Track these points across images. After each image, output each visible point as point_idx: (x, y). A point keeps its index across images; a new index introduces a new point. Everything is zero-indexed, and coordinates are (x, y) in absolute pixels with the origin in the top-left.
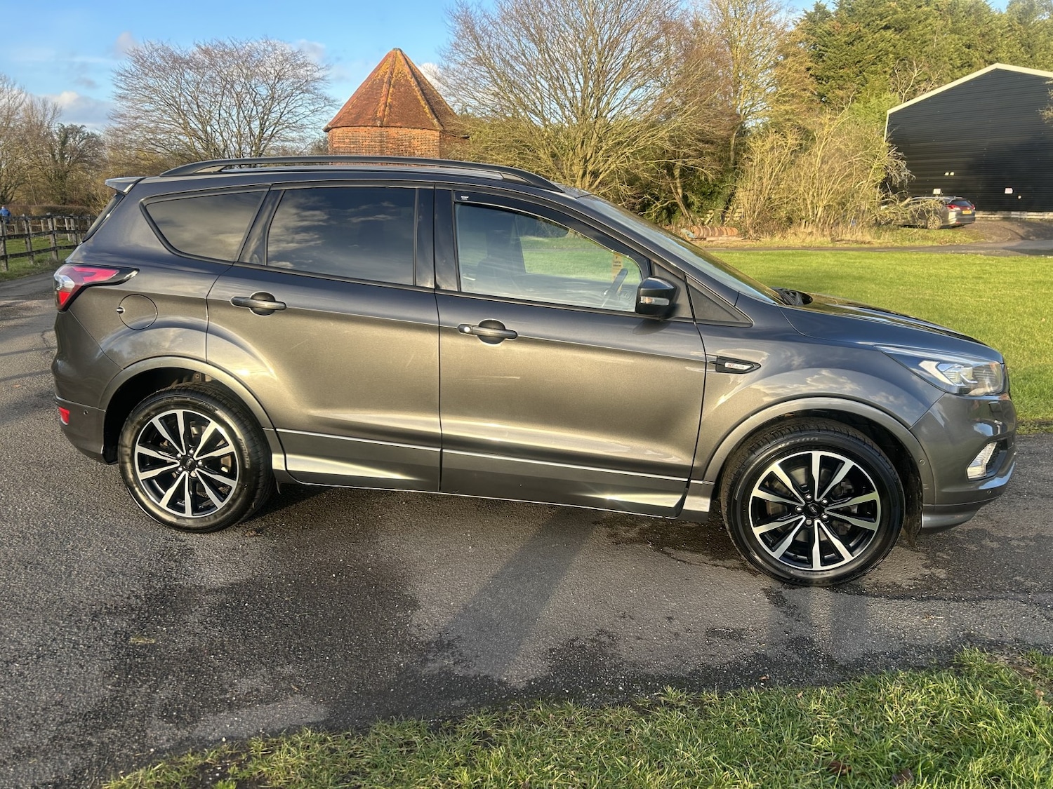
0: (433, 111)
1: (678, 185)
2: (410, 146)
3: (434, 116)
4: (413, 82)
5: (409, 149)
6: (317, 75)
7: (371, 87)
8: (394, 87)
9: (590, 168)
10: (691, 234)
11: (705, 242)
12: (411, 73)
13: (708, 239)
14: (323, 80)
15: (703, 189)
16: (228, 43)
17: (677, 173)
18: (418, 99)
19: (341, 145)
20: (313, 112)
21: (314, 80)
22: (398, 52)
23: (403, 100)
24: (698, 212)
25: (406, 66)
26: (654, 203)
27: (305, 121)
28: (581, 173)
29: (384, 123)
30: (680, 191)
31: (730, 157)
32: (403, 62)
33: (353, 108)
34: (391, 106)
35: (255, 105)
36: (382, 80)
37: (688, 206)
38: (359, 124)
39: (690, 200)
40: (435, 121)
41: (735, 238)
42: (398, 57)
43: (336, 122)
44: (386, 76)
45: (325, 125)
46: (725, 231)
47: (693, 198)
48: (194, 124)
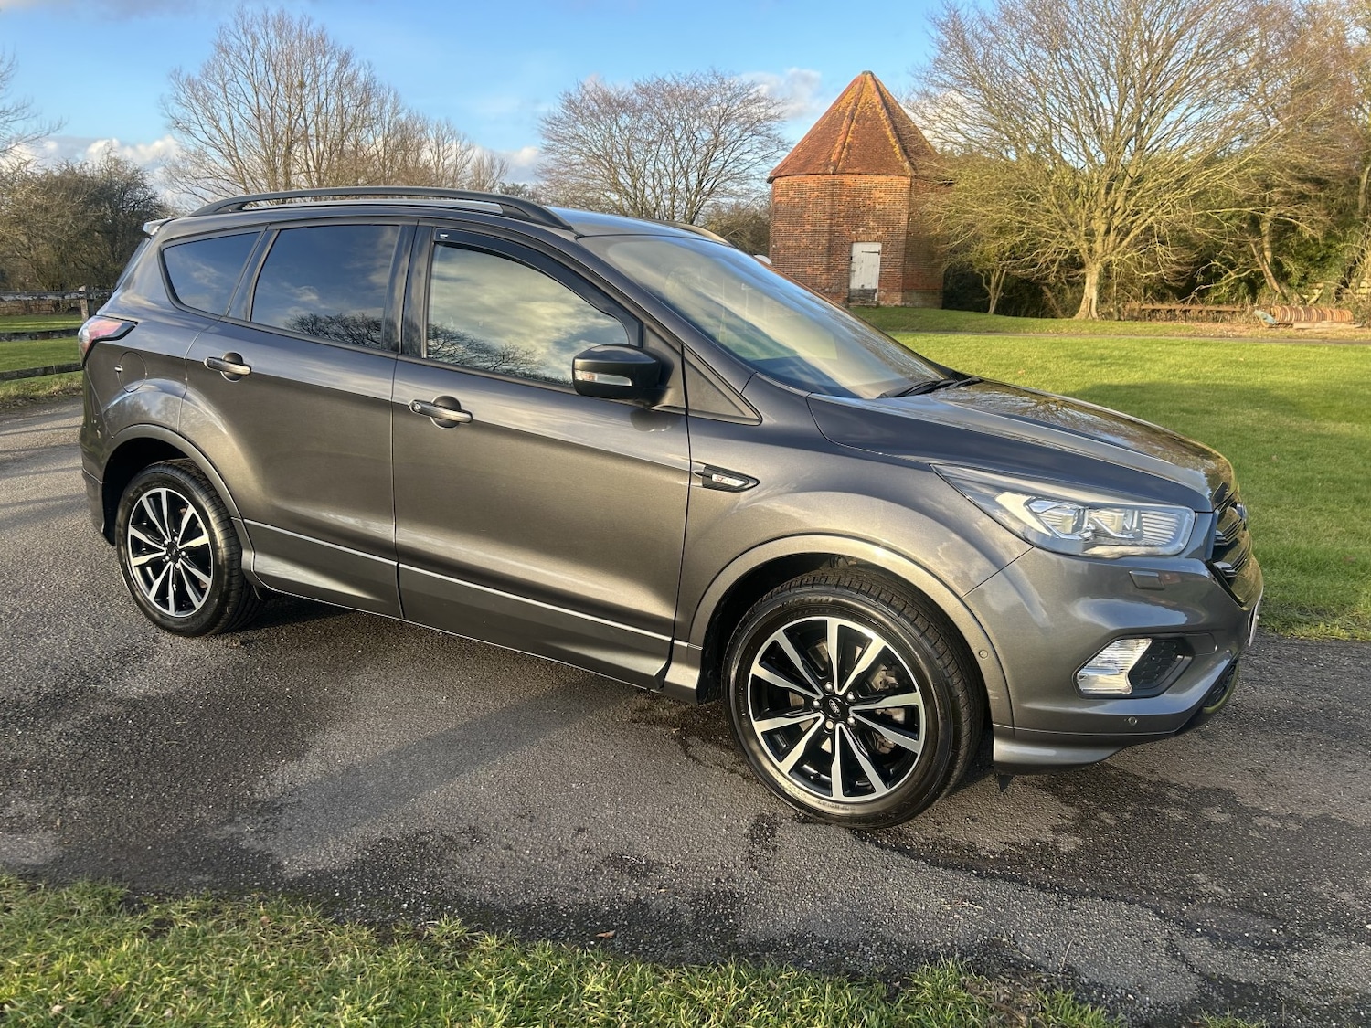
0: (905, 151)
1: (1266, 245)
2: (869, 199)
3: (905, 157)
4: (883, 114)
5: (868, 202)
6: (772, 112)
7: (829, 123)
8: (857, 121)
9: (1116, 222)
10: (1270, 318)
11: (1291, 330)
12: (881, 103)
13: (1296, 326)
14: (778, 118)
15: (1310, 252)
16: (669, 79)
17: (1265, 228)
18: (888, 137)
19: (784, 199)
20: (763, 158)
21: (770, 118)
22: (869, 76)
23: (867, 137)
24: (1299, 285)
25: (877, 94)
26: (1227, 272)
27: (752, 171)
28: (1103, 228)
29: (839, 169)
30: (1268, 254)
31: (1357, 204)
32: (873, 88)
33: (803, 150)
34: (850, 147)
35: (694, 152)
36: (843, 114)
37: (1282, 276)
38: (807, 172)
39: (1287, 268)
40: (906, 165)
41: (1343, 326)
42: (869, 81)
43: (780, 170)
44: (849, 109)
45: (768, 175)
46: (1329, 315)
47: (1291, 266)
48: (625, 179)
